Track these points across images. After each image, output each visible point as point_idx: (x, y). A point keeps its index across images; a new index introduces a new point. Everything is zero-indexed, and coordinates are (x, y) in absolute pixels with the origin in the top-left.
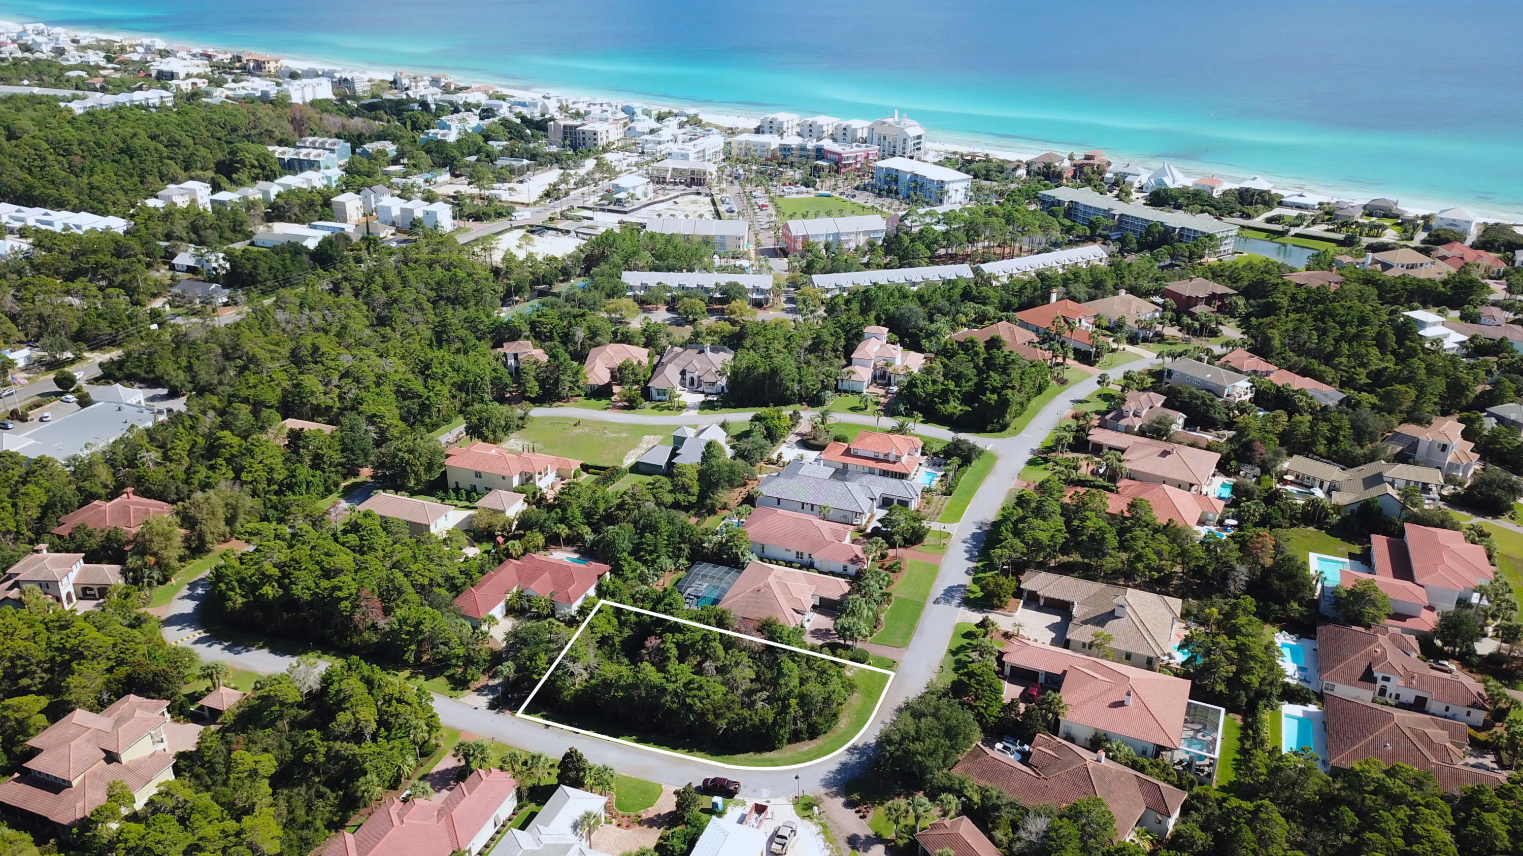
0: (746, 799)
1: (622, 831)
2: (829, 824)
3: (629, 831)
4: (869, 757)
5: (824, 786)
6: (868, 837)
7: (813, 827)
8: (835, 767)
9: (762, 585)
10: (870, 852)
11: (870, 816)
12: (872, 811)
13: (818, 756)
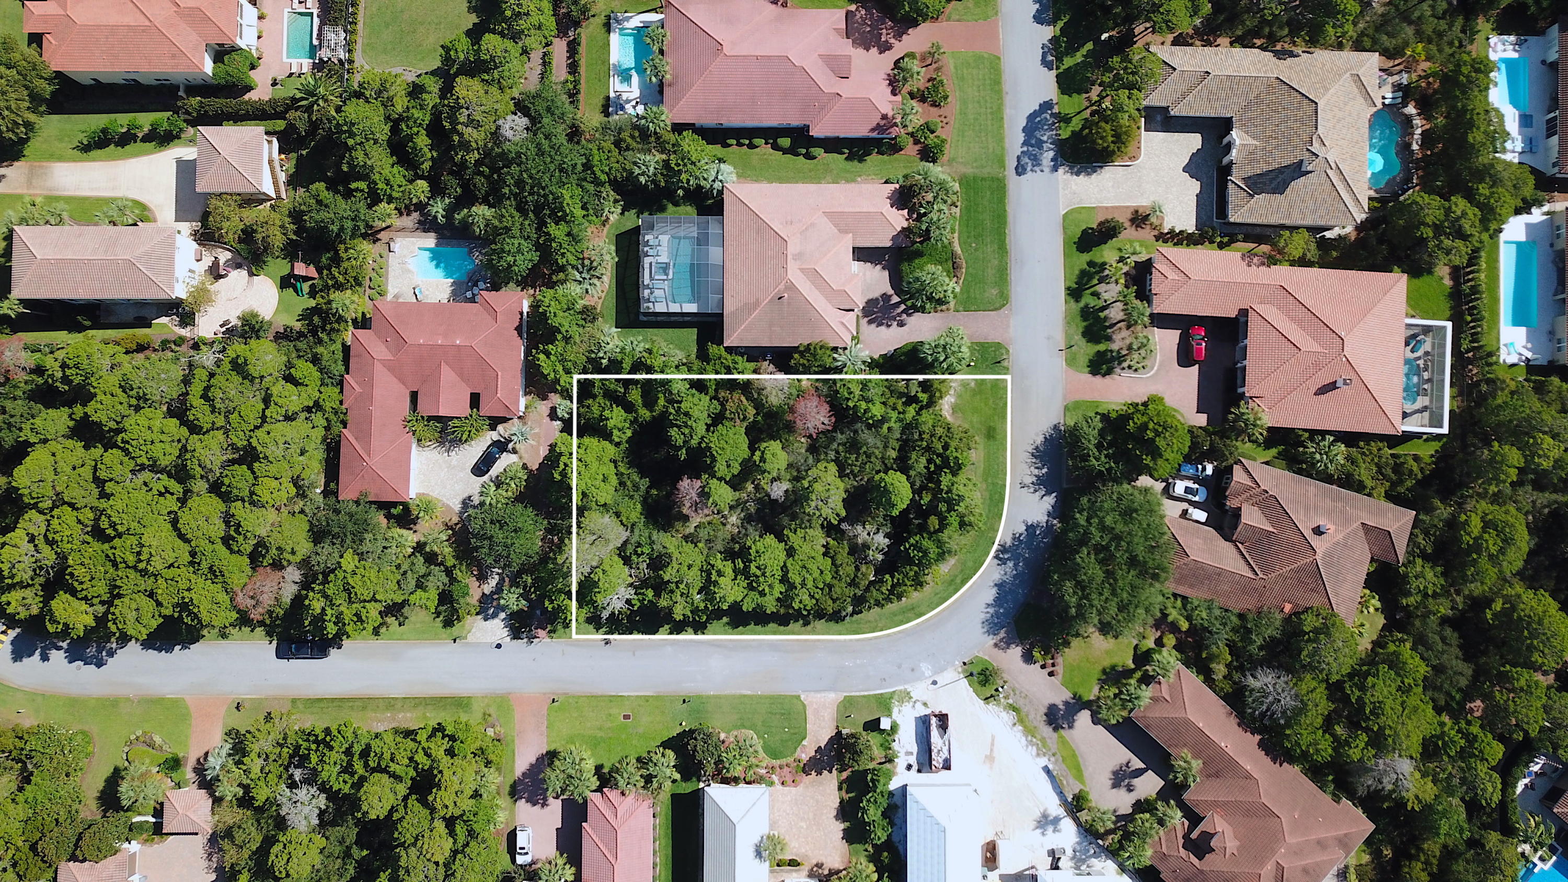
0: (909, 688)
1: (790, 791)
2: (1021, 703)
3: (800, 788)
4: (1025, 559)
5: (989, 633)
6: (1066, 703)
7: (1004, 715)
8: (990, 594)
9: (782, 287)
10: (1076, 724)
11: (1059, 669)
12: (1059, 660)
13: (964, 582)
